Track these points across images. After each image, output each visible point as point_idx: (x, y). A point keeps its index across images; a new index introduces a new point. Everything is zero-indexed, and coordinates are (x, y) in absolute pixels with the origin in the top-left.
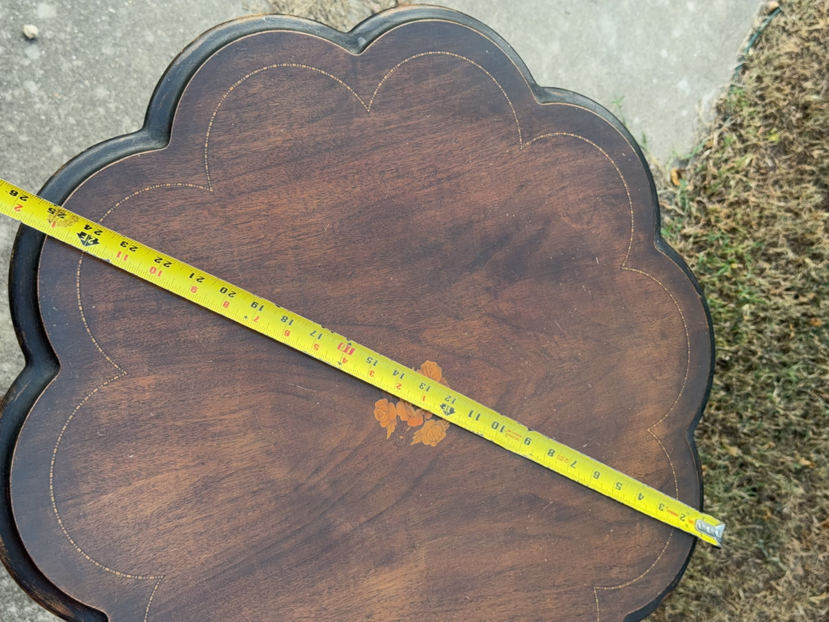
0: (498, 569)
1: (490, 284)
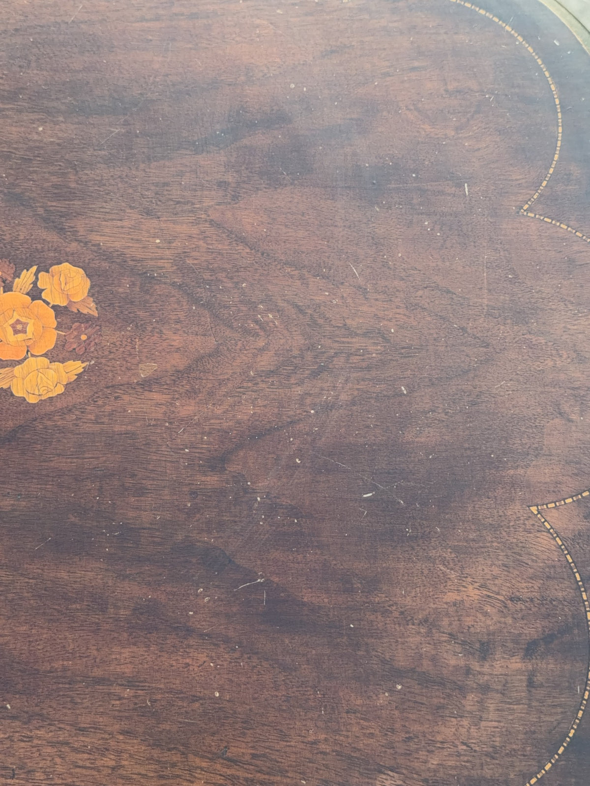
0: (97, 672)
1: (230, 178)
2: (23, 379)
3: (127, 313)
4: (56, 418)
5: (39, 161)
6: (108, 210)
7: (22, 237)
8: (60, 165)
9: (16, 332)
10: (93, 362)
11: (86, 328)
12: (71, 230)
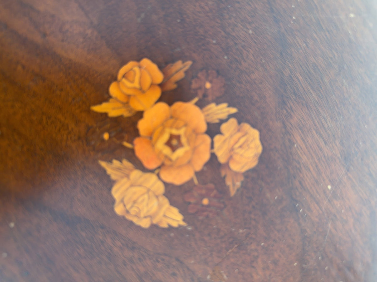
2: (132, 185)
3: (253, 216)
4: (118, 243)
5: (326, 36)
6: (326, 126)
7: (253, 76)
8: (334, 56)
9: (168, 143)
10: (189, 228)
11: (215, 197)
12: (289, 111)
